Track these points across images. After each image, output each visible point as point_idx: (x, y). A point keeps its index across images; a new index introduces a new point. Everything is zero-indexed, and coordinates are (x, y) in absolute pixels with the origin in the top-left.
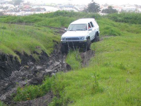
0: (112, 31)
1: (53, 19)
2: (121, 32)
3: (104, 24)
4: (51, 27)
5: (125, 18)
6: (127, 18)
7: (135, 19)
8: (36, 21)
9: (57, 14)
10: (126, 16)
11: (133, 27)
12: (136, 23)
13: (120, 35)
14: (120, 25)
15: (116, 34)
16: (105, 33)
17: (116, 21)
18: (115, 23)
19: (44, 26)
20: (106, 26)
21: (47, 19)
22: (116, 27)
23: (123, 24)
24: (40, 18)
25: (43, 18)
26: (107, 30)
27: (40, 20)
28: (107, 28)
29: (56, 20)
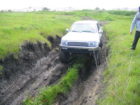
0: (110, 18)
1: (82, 13)
2: (114, 19)
3: (105, 15)
4: (80, 17)
5: (114, 12)
6: (115, 12)
7: (119, 13)
8: (74, 14)
9: (84, 10)
10: (115, 11)
12: (120, 15)
13: (114, 20)
14: (113, 15)
15: (112, 20)
16: (107, 19)
17: (111, 14)
18: (111, 15)
19: (78, 16)
20: (107, 16)
21: (79, 13)
23: (114, 15)
24: (76, 12)
25: (77, 13)
26: (107, 18)
27: (76, 13)
28: (108, 17)
29: (83, 13)
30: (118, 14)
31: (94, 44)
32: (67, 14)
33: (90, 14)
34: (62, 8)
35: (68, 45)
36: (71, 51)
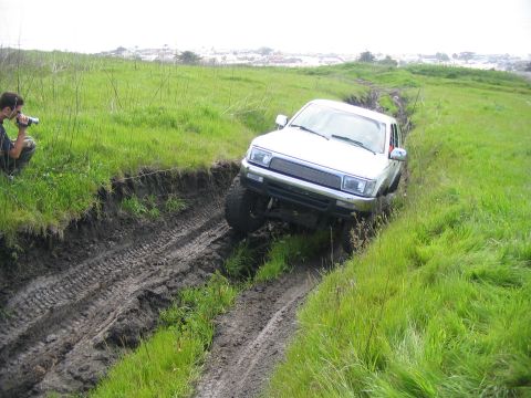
11: (432, 79)
12: (434, 76)
18: (414, 76)
22: (417, 79)
30: (430, 75)
31: (361, 186)
32: (312, 73)
33: (368, 74)
34: (235, 53)
35: (269, 169)
36: (276, 192)
